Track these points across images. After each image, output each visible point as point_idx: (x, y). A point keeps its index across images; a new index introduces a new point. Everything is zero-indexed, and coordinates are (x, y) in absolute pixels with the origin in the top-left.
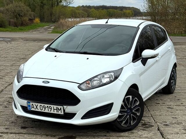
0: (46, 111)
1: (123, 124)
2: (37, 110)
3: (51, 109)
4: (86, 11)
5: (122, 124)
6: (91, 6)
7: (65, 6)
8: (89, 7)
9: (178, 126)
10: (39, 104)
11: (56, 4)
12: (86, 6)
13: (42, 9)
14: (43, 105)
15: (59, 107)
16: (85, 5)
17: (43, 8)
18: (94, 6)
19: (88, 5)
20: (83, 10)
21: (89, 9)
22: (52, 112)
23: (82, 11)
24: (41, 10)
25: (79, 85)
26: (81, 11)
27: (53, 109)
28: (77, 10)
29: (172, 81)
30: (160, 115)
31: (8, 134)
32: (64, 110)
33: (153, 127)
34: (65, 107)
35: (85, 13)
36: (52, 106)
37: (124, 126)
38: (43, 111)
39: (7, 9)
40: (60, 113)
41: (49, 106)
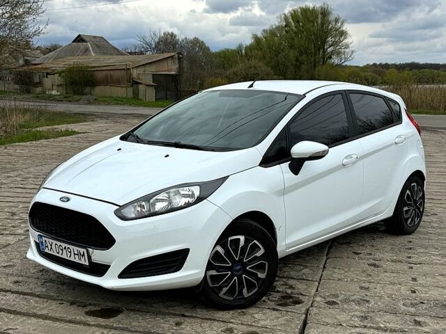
0: (64, 256)
1: (224, 294)
2: (51, 253)
3: (70, 252)
4: (380, 74)
5: (221, 294)
6: (389, 65)
7: (337, 65)
8: (386, 66)
9: (357, 307)
10: (54, 242)
11: (321, 63)
12: (380, 65)
13: (297, 70)
14: (59, 243)
15: (82, 250)
16: (378, 63)
17: (299, 69)
18: (395, 64)
19: (384, 63)
20: (375, 72)
21: (385, 70)
22: (72, 259)
23: (373, 74)
24: (295, 72)
25: (118, 207)
26: (370, 73)
27: (73, 252)
28: (362, 71)
29: (405, 209)
30: (339, 280)
31: (8, 294)
32: (89, 257)
33: (300, 305)
34: (90, 250)
35: (377, 76)
36: (71, 247)
37: (225, 297)
38: (59, 255)
39: (234, 72)
40: (82, 262)
41: (67, 246)
